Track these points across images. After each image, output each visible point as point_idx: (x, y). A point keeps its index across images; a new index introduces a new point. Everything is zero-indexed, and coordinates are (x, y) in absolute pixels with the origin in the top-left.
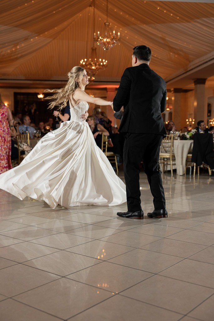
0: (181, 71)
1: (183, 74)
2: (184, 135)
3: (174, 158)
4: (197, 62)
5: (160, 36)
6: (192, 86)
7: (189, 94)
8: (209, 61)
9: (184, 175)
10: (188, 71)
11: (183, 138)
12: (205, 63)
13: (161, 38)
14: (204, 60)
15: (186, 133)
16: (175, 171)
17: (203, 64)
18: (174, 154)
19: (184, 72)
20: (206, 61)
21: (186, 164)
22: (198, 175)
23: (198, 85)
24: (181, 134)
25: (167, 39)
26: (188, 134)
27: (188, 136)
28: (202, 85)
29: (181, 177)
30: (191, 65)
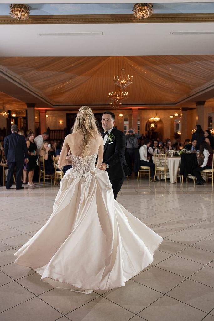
0: (186, 96)
1: (187, 98)
2: (177, 152)
3: (167, 171)
4: (197, 90)
5: (168, 73)
6: (194, 106)
7: (194, 111)
8: (205, 90)
9: (175, 183)
10: (190, 97)
11: (176, 155)
12: (202, 91)
13: (168, 74)
14: (201, 89)
15: (178, 152)
16: (168, 180)
17: (201, 91)
18: (168, 167)
19: (188, 97)
20: (203, 89)
21: (177, 175)
22: (187, 182)
23: (199, 106)
24: (175, 152)
25: (172, 74)
26: (179, 152)
27: (179, 154)
28: (202, 106)
29: (172, 185)
30: (193, 92)
